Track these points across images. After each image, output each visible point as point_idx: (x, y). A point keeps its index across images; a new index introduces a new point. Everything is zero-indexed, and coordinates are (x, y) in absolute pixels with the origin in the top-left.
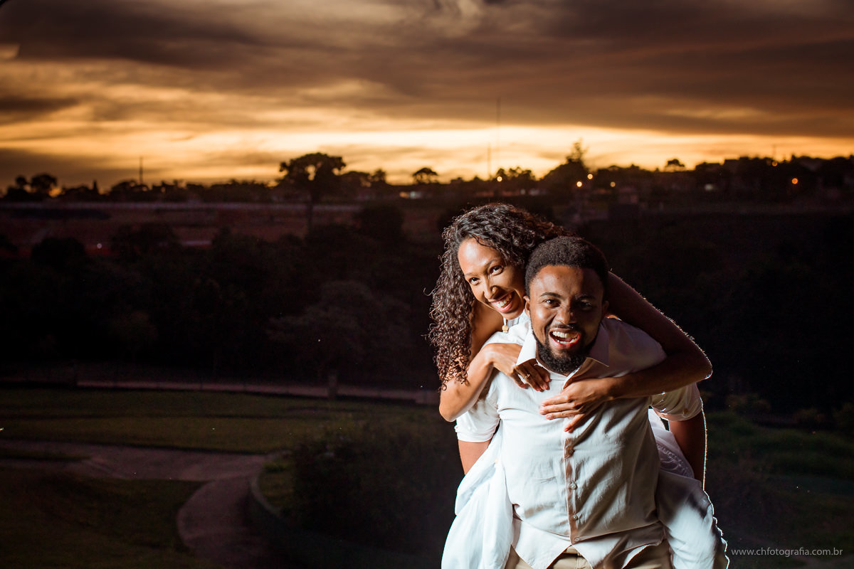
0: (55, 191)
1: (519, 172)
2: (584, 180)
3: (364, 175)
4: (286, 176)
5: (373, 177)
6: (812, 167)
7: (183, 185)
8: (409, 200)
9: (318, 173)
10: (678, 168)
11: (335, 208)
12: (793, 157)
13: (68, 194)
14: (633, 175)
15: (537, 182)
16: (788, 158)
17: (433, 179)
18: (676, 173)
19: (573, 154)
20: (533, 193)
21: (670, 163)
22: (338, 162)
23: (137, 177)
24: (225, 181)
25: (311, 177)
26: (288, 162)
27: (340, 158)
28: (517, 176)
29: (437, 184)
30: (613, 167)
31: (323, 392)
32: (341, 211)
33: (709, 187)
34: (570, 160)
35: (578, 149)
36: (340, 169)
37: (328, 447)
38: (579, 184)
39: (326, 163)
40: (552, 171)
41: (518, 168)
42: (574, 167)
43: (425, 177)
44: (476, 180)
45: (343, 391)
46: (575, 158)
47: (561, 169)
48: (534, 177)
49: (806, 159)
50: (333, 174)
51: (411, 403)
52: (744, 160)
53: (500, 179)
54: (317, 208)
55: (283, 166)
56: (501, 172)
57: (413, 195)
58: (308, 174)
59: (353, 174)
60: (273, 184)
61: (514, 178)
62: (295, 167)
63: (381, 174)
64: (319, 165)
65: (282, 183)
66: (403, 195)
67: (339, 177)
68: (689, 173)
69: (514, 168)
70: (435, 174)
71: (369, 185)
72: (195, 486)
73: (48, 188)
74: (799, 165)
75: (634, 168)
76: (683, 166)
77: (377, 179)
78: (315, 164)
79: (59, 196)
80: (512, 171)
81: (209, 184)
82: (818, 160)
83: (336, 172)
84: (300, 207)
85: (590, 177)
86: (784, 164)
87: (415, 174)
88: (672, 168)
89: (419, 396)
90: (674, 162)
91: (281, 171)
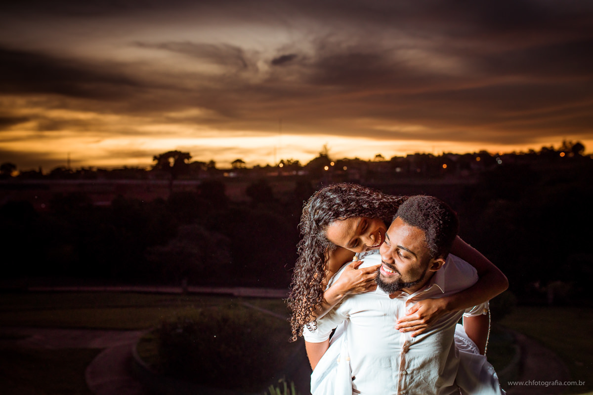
0: (15, 173)
1: (292, 161)
2: (329, 166)
3: (203, 164)
4: (157, 164)
5: (208, 165)
6: (454, 159)
7: (95, 170)
8: (229, 179)
9: (176, 162)
10: (381, 159)
11: (186, 183)
12: (444, 154)
13: (23, 175)
14: (356, 164)
15: (303, 167)
16: (441, 154)
17: (243, 165)
18: (380, 162)
19: (323, 151)
20: (301, 173)
21: (377, 156)
22: (187, 155)
23: (66, 165)
24: (120, 167)
25: (172, 164)
26: (158, 156)
28: (291, 164)
29: (245, 169)
30: (345, 159)
31: (178, 290)
32: (189, 184)
33: (398, 170)
34: (321, 155)
35: (326, 148)
36: (188, 160)
38: (326, 168)
39: (181, 156)
40: (311, 162)
41: (292, 159)
42: (323, 159)
43: (238, 165)
44: (268, 167)
45: (191, 289)
46: (324, 153)
47: (316, 160)
48: (300, 164)
49: (450, 154)
50: (184, 163)
51: (231, 295)
52: (417, 155)
53: (281, 166)
54: (175, 182)
55: (155, 158)
56: (282, 162)
57: (232, 175)
58: (169, 163)
59: (196, 163)
60: (149, 169)
61: (289, 165)
62: (162, 158)
63: (212, 163)
64: (177, 157)
65: (154, 168)
66: (226, 175)
67: (188, 165)
68: (387, 162)
69: (289, 159)
70: (244, 162)
71: (205, 169)
72: (97, 351)
73: (11, 171)
74: (447, 157)
75: (357, 160)
76: (383, 158)
77: (210, 166)
78: (174, 157)
79: (18, 177)
80: (288, 161)
81: (111, 168)
82: (457, 155)
83: (186, 161)
84: (165, 182)
85: (332, 164)
86: (439, 157)
87: (233, 163)
88: (378, 159)
89: (236, 291)
90: (379, 156)
91: (154, 160)
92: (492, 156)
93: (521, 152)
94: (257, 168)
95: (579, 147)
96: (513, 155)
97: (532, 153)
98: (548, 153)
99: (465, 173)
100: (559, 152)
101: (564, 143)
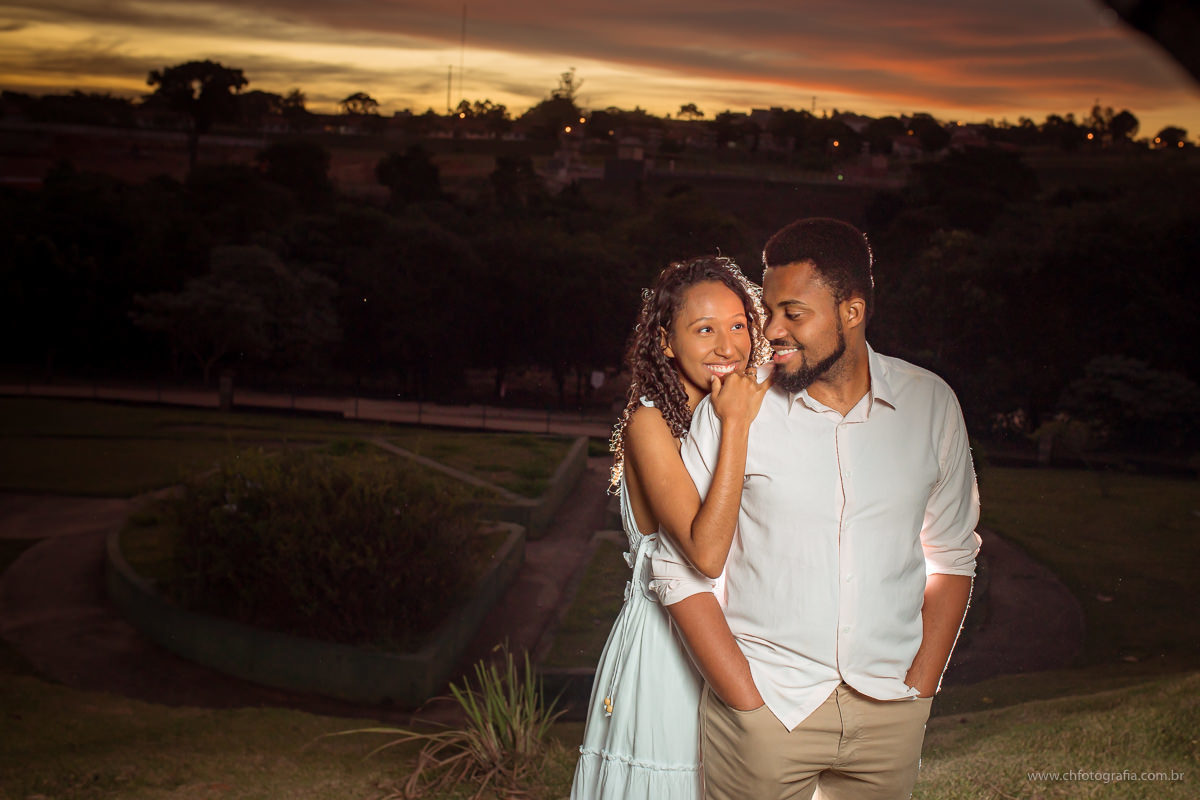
1: (489, 107)
2: (574, 124)
3: (274, 98)
4: (158, 91)
5: (287, 101)
6: (857, 127)
8: (336, 137)
9: (204, 89)
10: (694, 117)
11: (231, 141)
12: (835, 112)
14: (639, 122)
15: (513, 122)
16: (830, 114)
17: (370, 110)
18: (692, 122)
19: (561, 89)
20: (506, 137)
21: (685, 109)
22: (235, 76)
24: (63, 93)
25: (196, 95)
26: (161, 71)
27: (239, 72)
28: (485, 112)
29: (377, 116)
30: (612, 109)
31: (212, 400)
33: (732, 145)
34: (557, 97)
35: (568, 82)
36: (238, 87)
37: (228, 496)
38: (568, 129)
39: (218, 76)
40: (532, 110)
41: (488, 102)
42: (558, 108)
43: (360, 106)
44: (430, 115)
45: (241, 399)
46: (563, 94)
47: (545, 106)
48: (508, 115)
49: (850, 116)
50: (229, 93)
51: (338, 416)
52: (777, 112)
53: (462, 116)
54: (203, 140)
55: (154, 77)
56: (464, 105)
57: (343, 129)
58: (192, 91)
59: (258, 95)
60: (138, 100)
61: (481, 115)
62: (174, 78)
63: (297, 97)
64: (208, 79)
65: (149, 99)
66: (328, 129)
67: (237, 98)
68: (708, 124)
69: (482, 101)
70: (374, 102)
71: (280, 111)
72: (18, 546)
74: (841, 122)
75: (639, 114)
76: (701, 114)
77: (291, 104)
78: (201, 78)
80: (478, 104)
81: (39, 94)
82: (864, 118)
83: (233, 90)
84: (180, 138)
85: (583, 120)
86: (824, 120)
87: (346, 101)
88: (686, 117)
89: (349, 407)
90: (690, 108)
91: (150, 83)
92: (942, 125)
93: (1005, 123)
94: (406, 120)
95: (1127, 122)
96: (986, 129)
97: (1027, 127)
98: (1060, 129)
99: (880, 162)
100: (1084, 130)
101: (1096, 111)
